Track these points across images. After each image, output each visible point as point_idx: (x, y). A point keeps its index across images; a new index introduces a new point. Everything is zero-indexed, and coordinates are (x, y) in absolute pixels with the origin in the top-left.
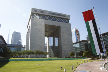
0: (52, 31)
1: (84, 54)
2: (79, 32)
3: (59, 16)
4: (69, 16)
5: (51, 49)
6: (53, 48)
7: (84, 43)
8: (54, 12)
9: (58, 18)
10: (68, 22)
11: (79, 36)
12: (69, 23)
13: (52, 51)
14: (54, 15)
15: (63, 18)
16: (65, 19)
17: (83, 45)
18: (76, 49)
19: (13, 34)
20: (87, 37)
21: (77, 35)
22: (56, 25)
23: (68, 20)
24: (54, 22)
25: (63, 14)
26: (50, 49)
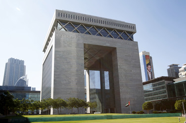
0: (98, 58)
1: (177, 105)
2: (151, 58)
3: (113, 27)
4: (133, 27)
5: (96, 96)
6: (100, 93)
7: (166, 82)
8: (101, 18)
9: (110, 29)
10: (131, 39)
11: (152, 67)
12: (134, 40)
13: (97, 100)
14: (103, 25)
15: (120, 31)
16: (126, 33)
17: (163, 87)
18: (149, 95)
19: (7, 64)
20: (168, 70)
21: (148, 65)
22: (108, 45)
23: (132, 33)
24: (103, 38)
25: (121, 22)
26: (93, 96)
